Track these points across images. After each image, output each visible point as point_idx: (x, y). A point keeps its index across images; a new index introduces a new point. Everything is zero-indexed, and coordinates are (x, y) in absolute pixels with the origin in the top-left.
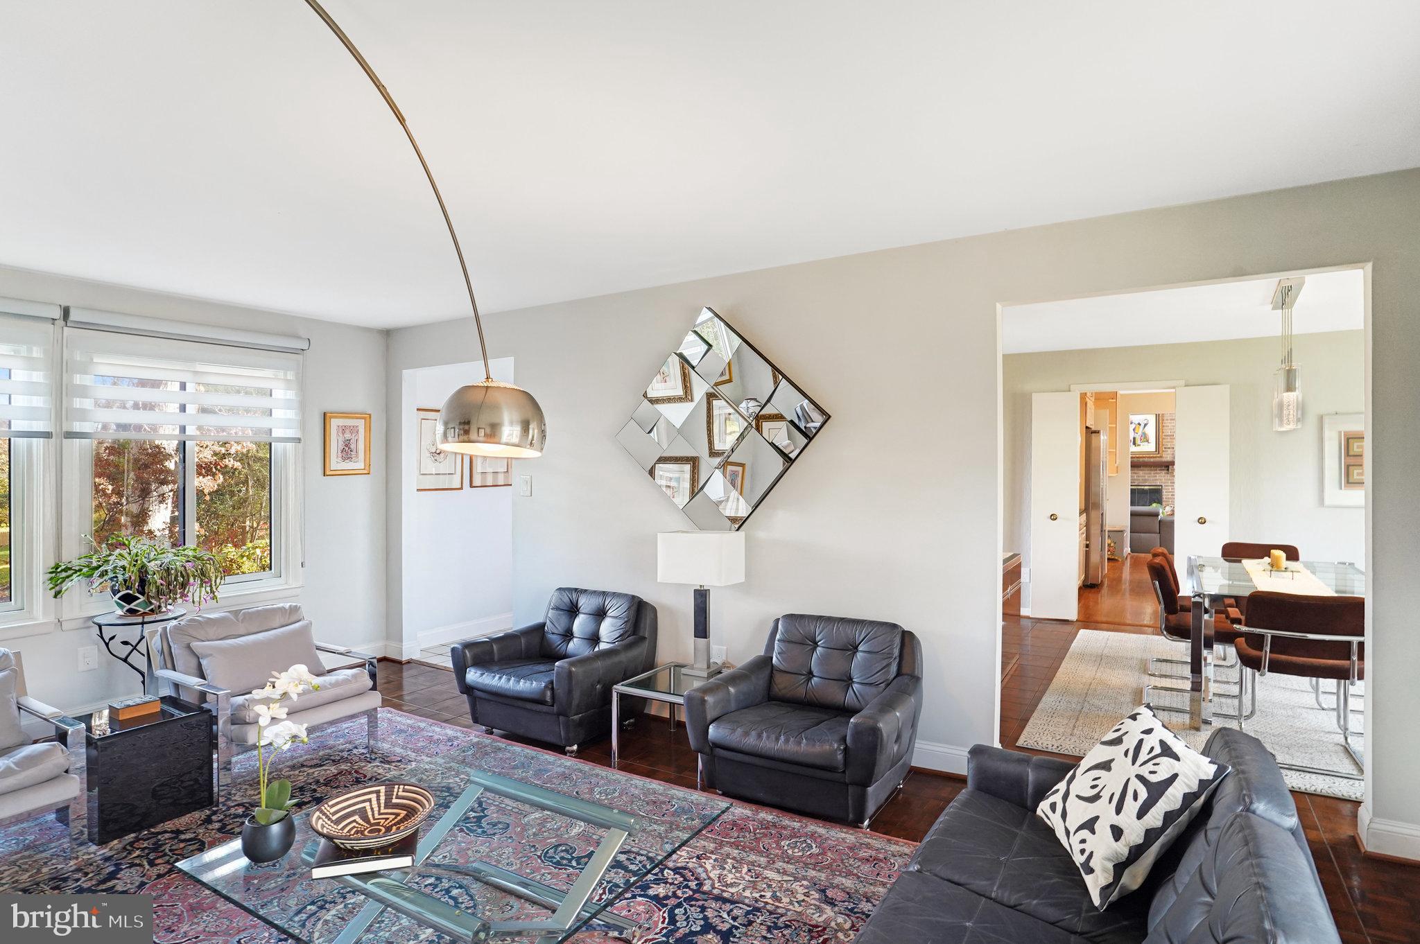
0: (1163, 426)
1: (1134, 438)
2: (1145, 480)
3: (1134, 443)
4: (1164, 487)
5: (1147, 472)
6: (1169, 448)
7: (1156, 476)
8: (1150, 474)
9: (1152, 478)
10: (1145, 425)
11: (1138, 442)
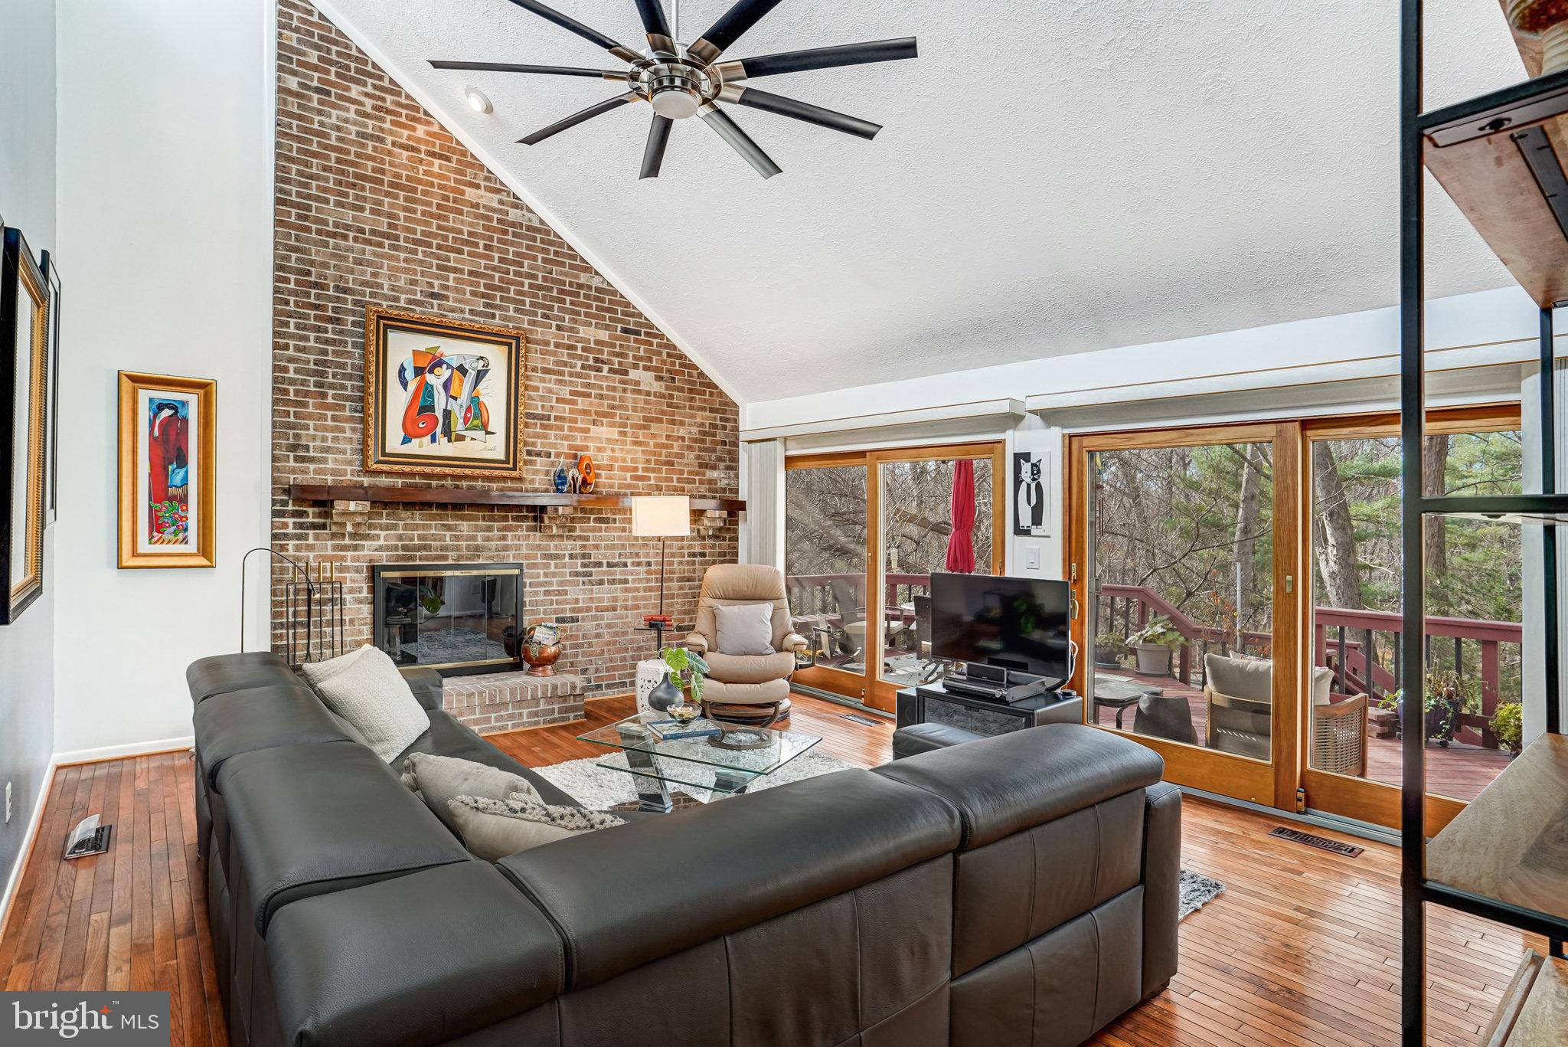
0: (527, 388)
1: (447, 414)
2: (477, 548)
3: (447, 432)
4: (525, 570)
5: (480, 523)
6: (538, 454)
7: (504, 538)
8: (489, 529)
9: (493, 544)
10: (480, 375)
11: (458, 426)
